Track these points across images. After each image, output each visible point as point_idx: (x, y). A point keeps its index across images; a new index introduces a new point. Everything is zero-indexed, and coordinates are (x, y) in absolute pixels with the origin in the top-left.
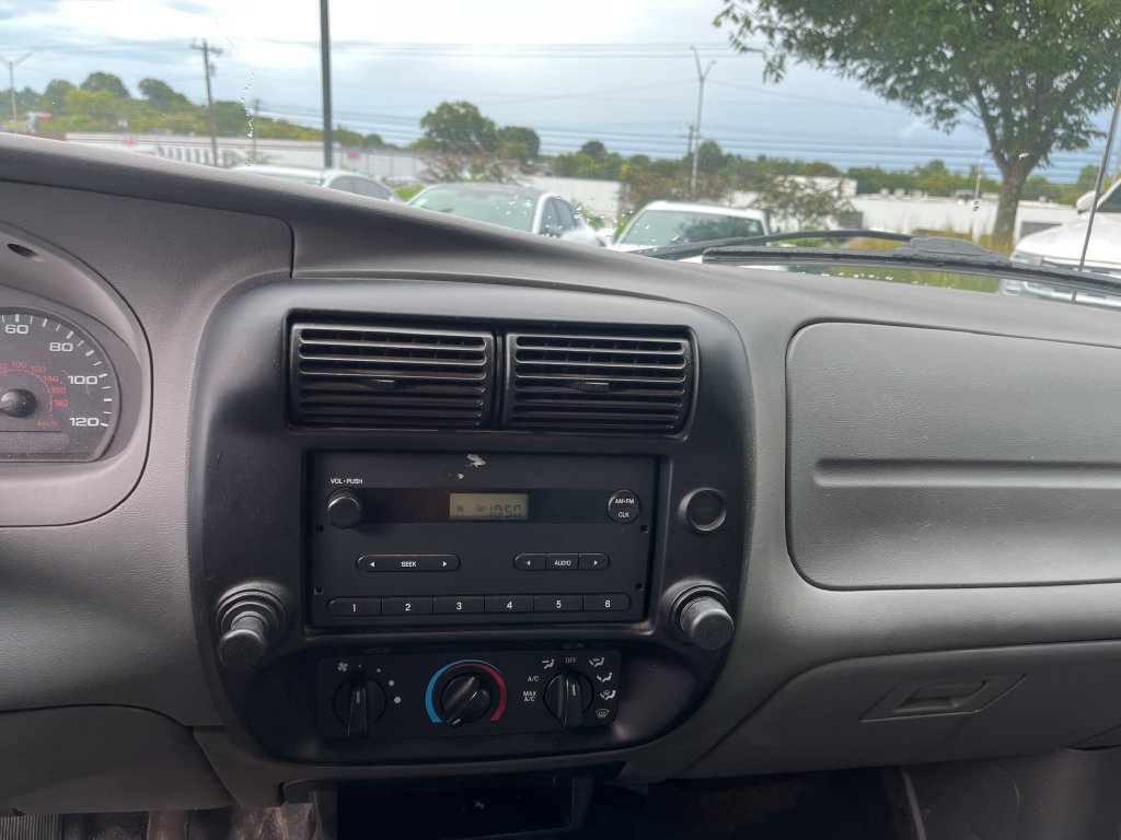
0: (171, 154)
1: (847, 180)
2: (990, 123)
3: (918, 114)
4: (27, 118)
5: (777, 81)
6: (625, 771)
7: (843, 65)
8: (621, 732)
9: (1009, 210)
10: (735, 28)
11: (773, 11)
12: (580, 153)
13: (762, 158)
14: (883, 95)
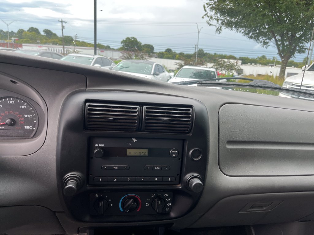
0: (51, 50)
1: (238, 60)
2: (278, 46)
3: (258, 43)
4: (12, 39)
5: (219, 33)
6: (174, 225)
7: (238, 29)
8: (173, 215)
9: (284, 70)
10: (208, 19)
11: (219, 15)
12: (165, 51)
13: (215, 54)
14: (248, 38)
